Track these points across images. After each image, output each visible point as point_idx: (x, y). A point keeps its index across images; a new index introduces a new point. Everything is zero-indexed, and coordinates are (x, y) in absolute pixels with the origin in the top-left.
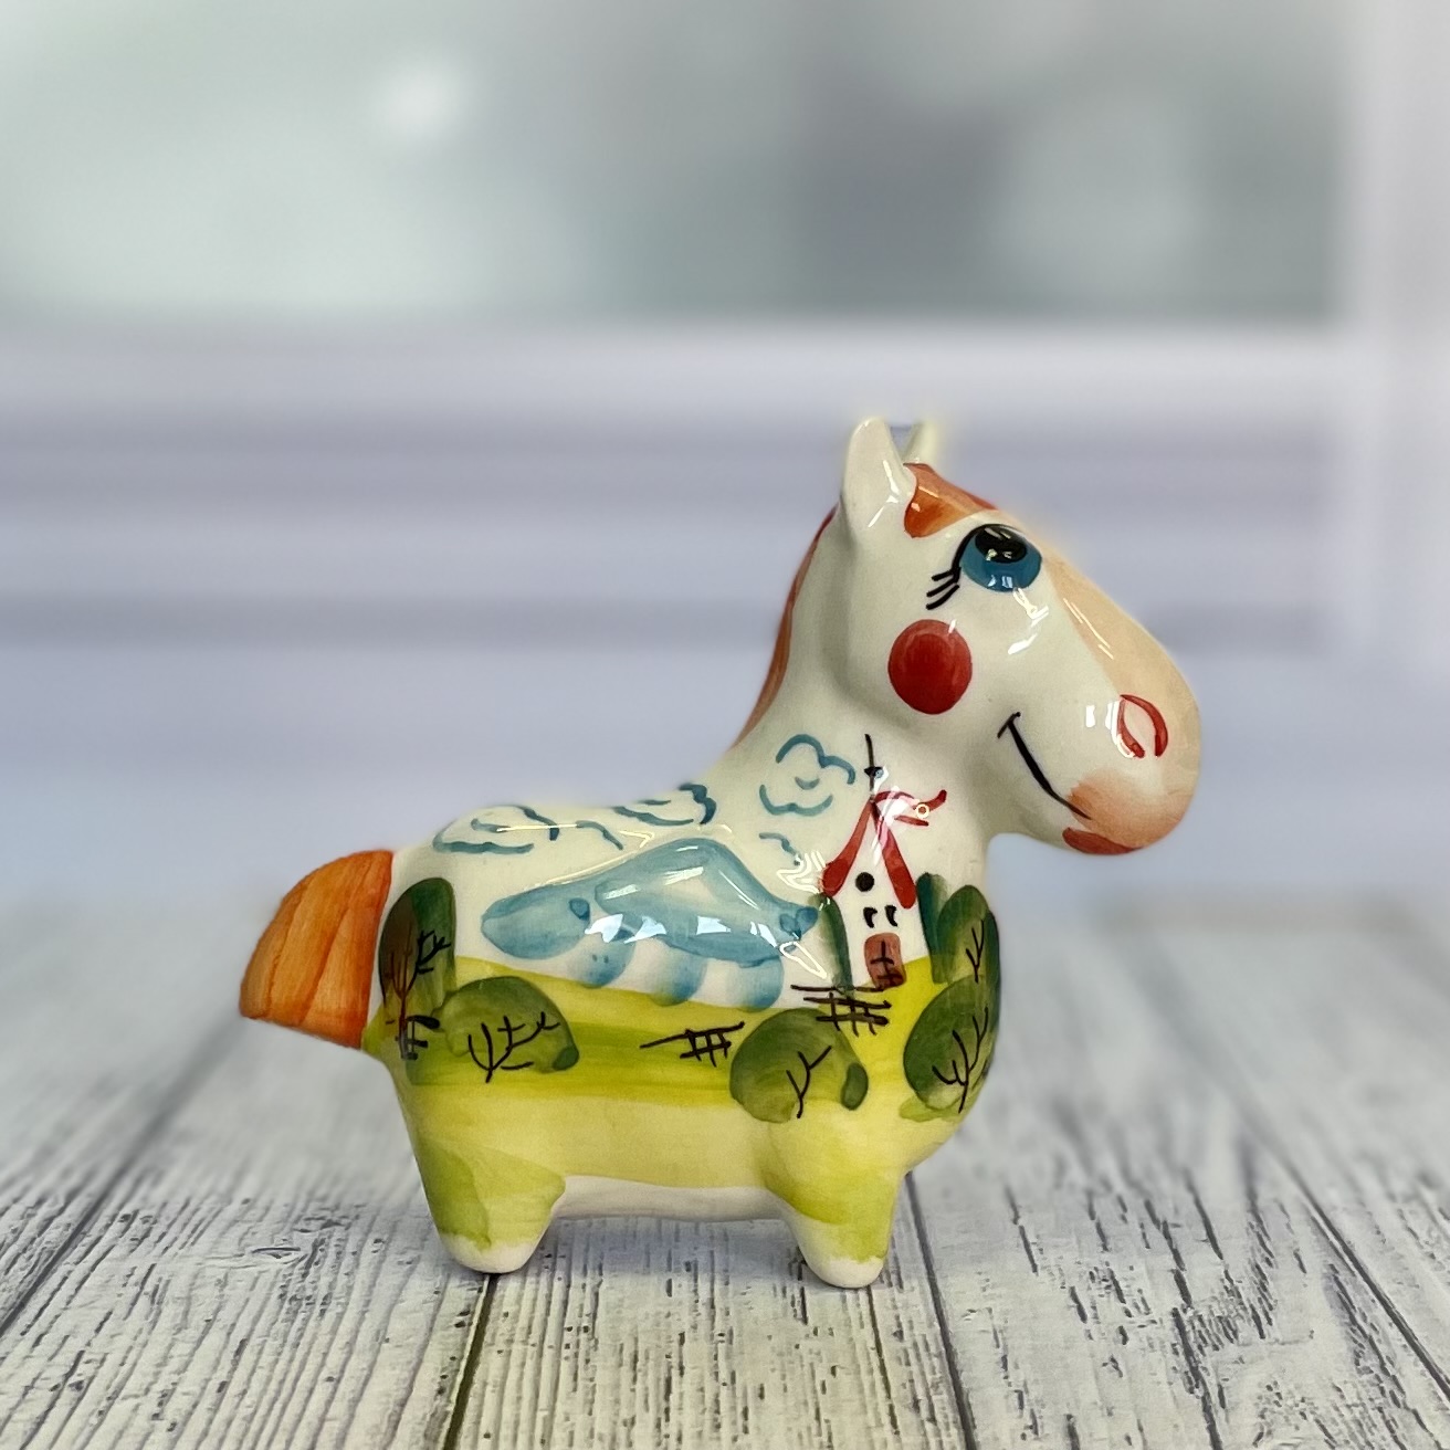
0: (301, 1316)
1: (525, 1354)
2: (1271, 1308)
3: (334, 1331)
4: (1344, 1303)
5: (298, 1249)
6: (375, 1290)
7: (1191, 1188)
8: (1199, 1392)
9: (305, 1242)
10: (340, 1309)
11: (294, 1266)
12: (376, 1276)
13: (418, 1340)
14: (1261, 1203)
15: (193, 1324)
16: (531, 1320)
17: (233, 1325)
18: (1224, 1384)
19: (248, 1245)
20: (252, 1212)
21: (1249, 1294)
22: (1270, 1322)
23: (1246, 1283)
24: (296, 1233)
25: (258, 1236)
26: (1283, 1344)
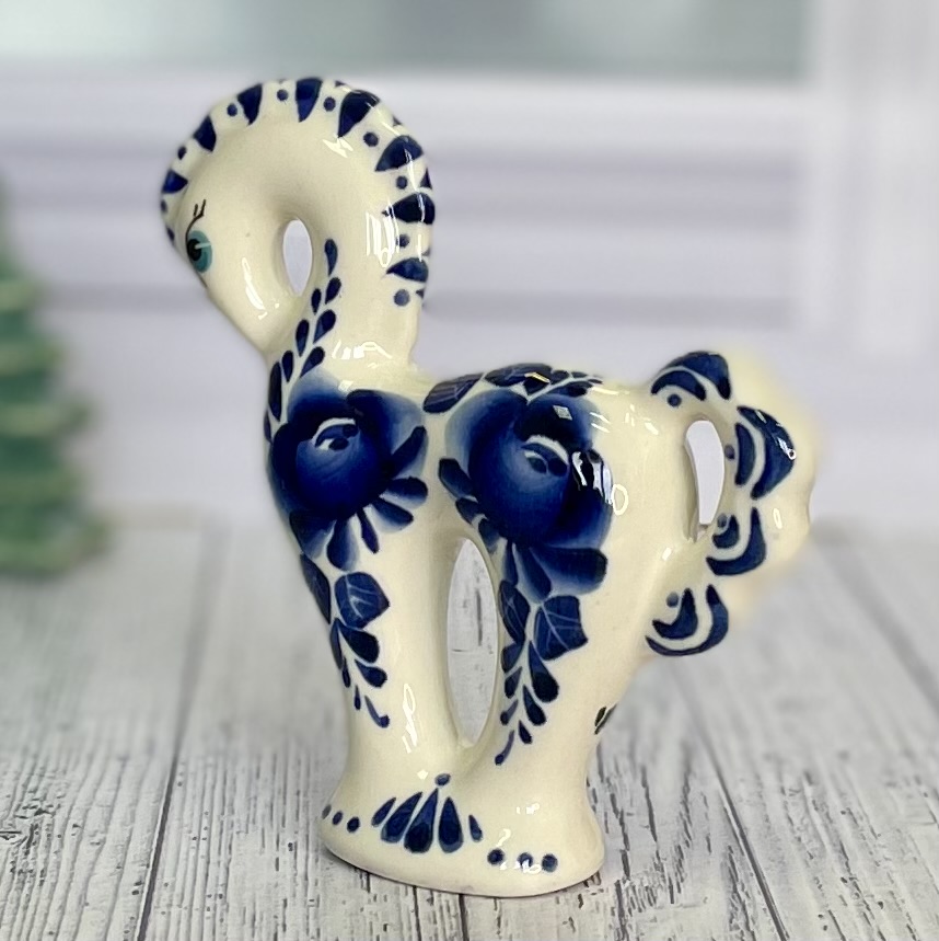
1: (180, 915)
3: (51, 898)
4: (732, 877)
5: (19, 833)
6: (76, 864)
9: (24, 826)
10: (53, 880)
12: (76, 853)
13: (107, 904)
16: (183, 889)
21: (669, 869)
22: (679, 891)
23: (670, 859)
24: (17, 819)
26: (685, 907)
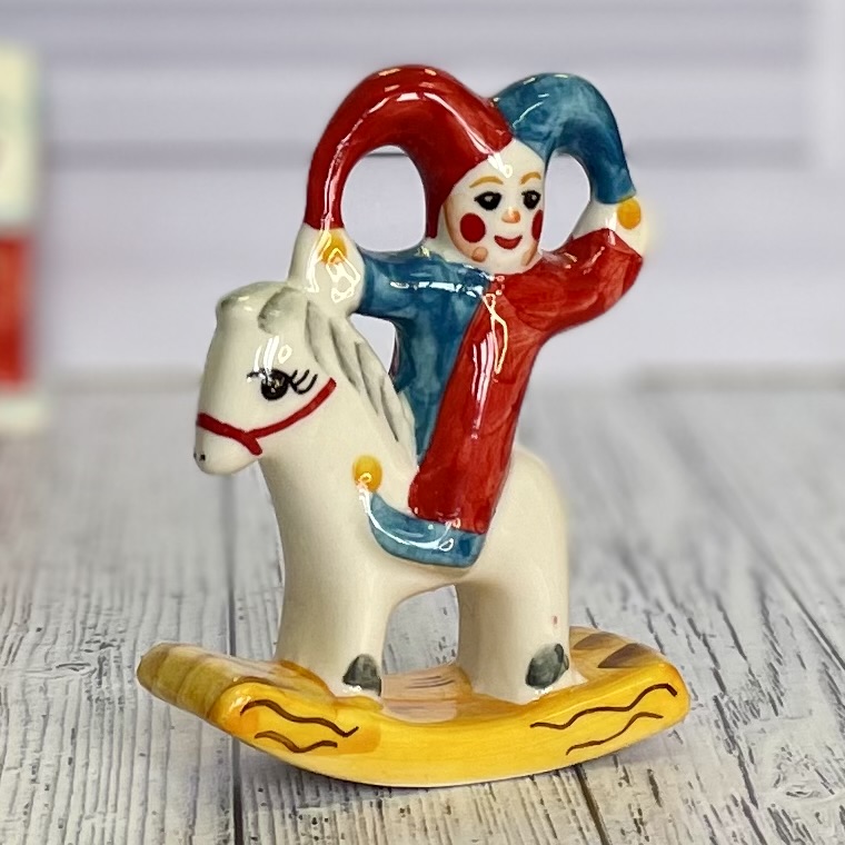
0: (107, 712)
2: (782, 694)
7: (721, 608)
8: (736, 753)
11: (90, 676)
14: (772, 618)
15: (35, 718)
17: (63, 719)
18: (752, 747)
19: (52, 662)
20: (46, 637)
25: (56, 655)
